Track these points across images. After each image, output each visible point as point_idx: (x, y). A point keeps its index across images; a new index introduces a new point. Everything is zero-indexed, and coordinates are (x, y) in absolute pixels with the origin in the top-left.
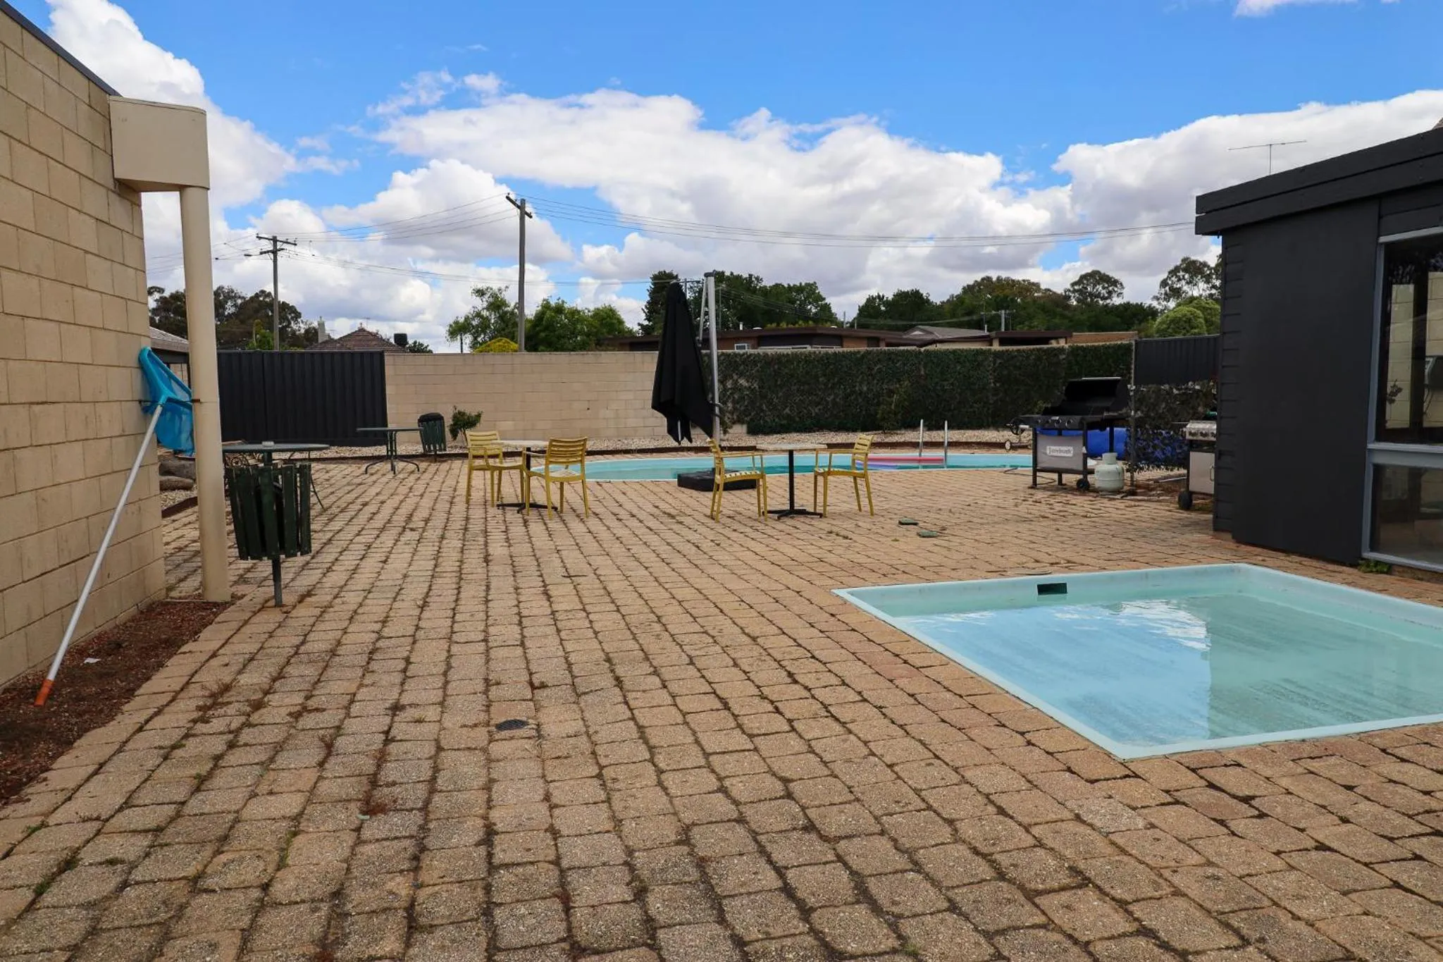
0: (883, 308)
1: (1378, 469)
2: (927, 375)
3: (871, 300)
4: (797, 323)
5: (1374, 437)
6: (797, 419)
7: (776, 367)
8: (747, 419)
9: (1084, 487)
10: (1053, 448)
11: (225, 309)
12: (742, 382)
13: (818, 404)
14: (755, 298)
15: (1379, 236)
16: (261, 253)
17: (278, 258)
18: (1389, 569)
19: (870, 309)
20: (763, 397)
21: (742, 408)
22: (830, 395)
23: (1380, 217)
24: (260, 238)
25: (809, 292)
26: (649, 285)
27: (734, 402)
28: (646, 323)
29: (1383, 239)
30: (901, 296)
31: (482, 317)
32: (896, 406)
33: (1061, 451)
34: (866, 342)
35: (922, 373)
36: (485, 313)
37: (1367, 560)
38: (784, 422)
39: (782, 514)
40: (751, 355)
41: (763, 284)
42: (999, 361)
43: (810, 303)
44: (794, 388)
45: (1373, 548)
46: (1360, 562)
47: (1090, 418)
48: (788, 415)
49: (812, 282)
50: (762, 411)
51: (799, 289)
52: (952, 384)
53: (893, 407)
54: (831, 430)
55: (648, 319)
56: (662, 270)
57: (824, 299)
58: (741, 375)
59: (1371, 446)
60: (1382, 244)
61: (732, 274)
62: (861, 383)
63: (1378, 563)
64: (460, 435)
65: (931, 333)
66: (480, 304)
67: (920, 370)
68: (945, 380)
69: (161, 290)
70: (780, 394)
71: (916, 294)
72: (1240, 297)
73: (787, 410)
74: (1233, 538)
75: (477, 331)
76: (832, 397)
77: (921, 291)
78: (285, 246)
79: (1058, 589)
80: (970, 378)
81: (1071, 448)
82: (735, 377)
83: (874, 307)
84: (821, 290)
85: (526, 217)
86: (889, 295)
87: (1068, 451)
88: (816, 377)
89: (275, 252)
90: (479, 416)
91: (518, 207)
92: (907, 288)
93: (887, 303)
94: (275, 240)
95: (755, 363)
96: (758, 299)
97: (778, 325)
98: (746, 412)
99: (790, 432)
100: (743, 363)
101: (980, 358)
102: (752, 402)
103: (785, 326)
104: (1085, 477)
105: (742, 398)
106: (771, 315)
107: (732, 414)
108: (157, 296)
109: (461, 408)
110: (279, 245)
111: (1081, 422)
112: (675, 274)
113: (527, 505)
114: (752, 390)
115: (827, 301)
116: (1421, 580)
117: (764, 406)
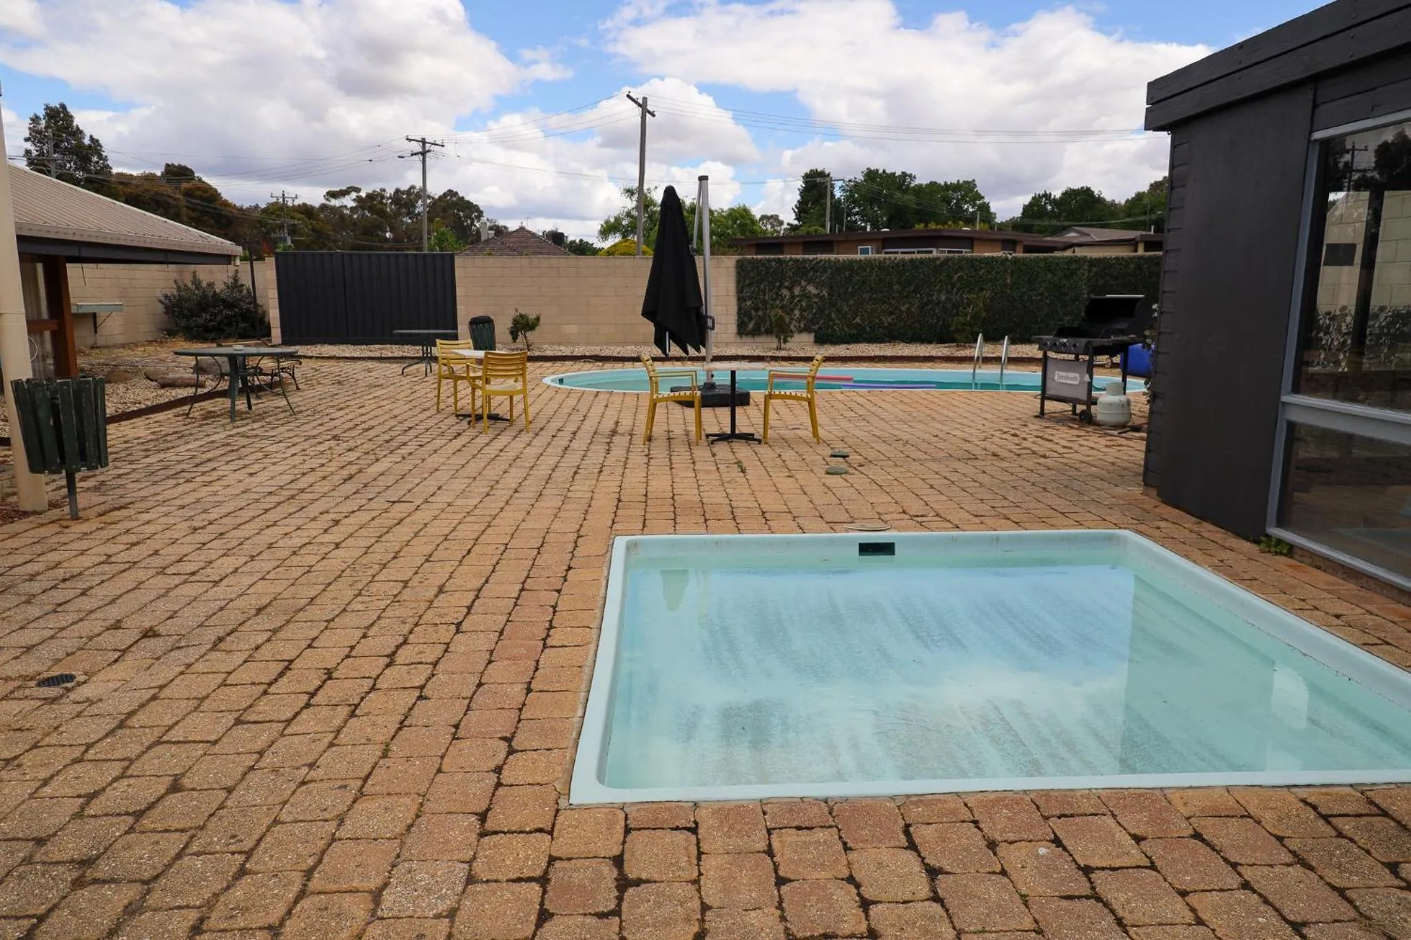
0: (1049, 207)
1: (1291, 426)
2: (1014, 284)
3: (1036, 200)
4: (946, 223)
5: (1290, 388)
6: (868, 329)
7: (847, 274)
8: (816, 327)
9: (1086, 419)
10: (1061, 373)
11: (415, 207)
12: (811, 289)
13: (891, 313)
14: (906, 197)
15: (1311, 132)
16: (412, 155)
17: (427, 159)
18: (1290, 550)
19: (1035, 209)
20: (833, 305)
21: (810, 316)
22: (904, 304)
23: (1315, 106)
24: (410, 140)
25: (967, 190)
26: (800, 184)
27: (802, 310)
28: (796, 222)
29: (1318, 135)
30: (1070, 194)
31: (632, 217)
32: (972, 318)
33: (1067, 378)
34: (999, 245)
35: (1009, 281)
36: (635, 213)
37: (1268, 537)
38: (854, 331)
39: (722, 437)
40: (821, 260)
41: (917, 182)
42: (1094, 269)
43: (967, 202)
44: (866, 296)
45: (1280, 523)
46: (1263, 538)
47: (1098, 341)
48: (858, 325)
49: (970, 180)
50: (832, 320)
51: (956, 187)
52: (1041, 294)
53: (968, 319)
54: (903, 341)
55: (798, 219)
56: (814, 168)
57: (983, 198)
58: (809, 282)
59: (1285, 398)
60: (1316, 141)
61: (884, 171)
62: (940, 291)
63: (1280, 542)
64: (520, 338)
65: (1088, 235)
66: (630, 204)
67: (1006, 279)
68: (1034, 290)
69: (358, 190)
70: (851, 302)
71: (1087, 192)
72: (1182, 207)
73: (858, 320)
74: (1158, 495)
75: (627, 231)
76: (907, 306)
77: (1092, 189)
78: (433, 148)
79: (886, 549)
80: (1061, 287)
81: (1077, 375)
82: (803, 283)
83: (1039, 206)
84: (980, 189)
85: (648, 115)
86: (1057, 194)
87: (1075, 378)
88: (890, 285)
89: (424, 153)
90: (538, 319)
91: (640, 105)
92: (1077, 185)
93: (1055, 202)
94: (423, 142)
95: (825, 270)
96: (909, 199)
97: (926, 226)
98: (813, 321)
99: (860, 342)
100: (812, 268)
101: (1073, 266)
102: (821, 310)
103: (934, 227)
104: (1089, 408)
105: (810, 307)
106: (924, 215)
107: (800, 322)
108: (354, 195)
109: (523, 311)
110: (428, 146)
111: (1087, 347)
112: (827, 172)
113: (485, 416)
114: (822, 298)
115: (986, 200)
116: (1319, 568)
117: (833, 315)
